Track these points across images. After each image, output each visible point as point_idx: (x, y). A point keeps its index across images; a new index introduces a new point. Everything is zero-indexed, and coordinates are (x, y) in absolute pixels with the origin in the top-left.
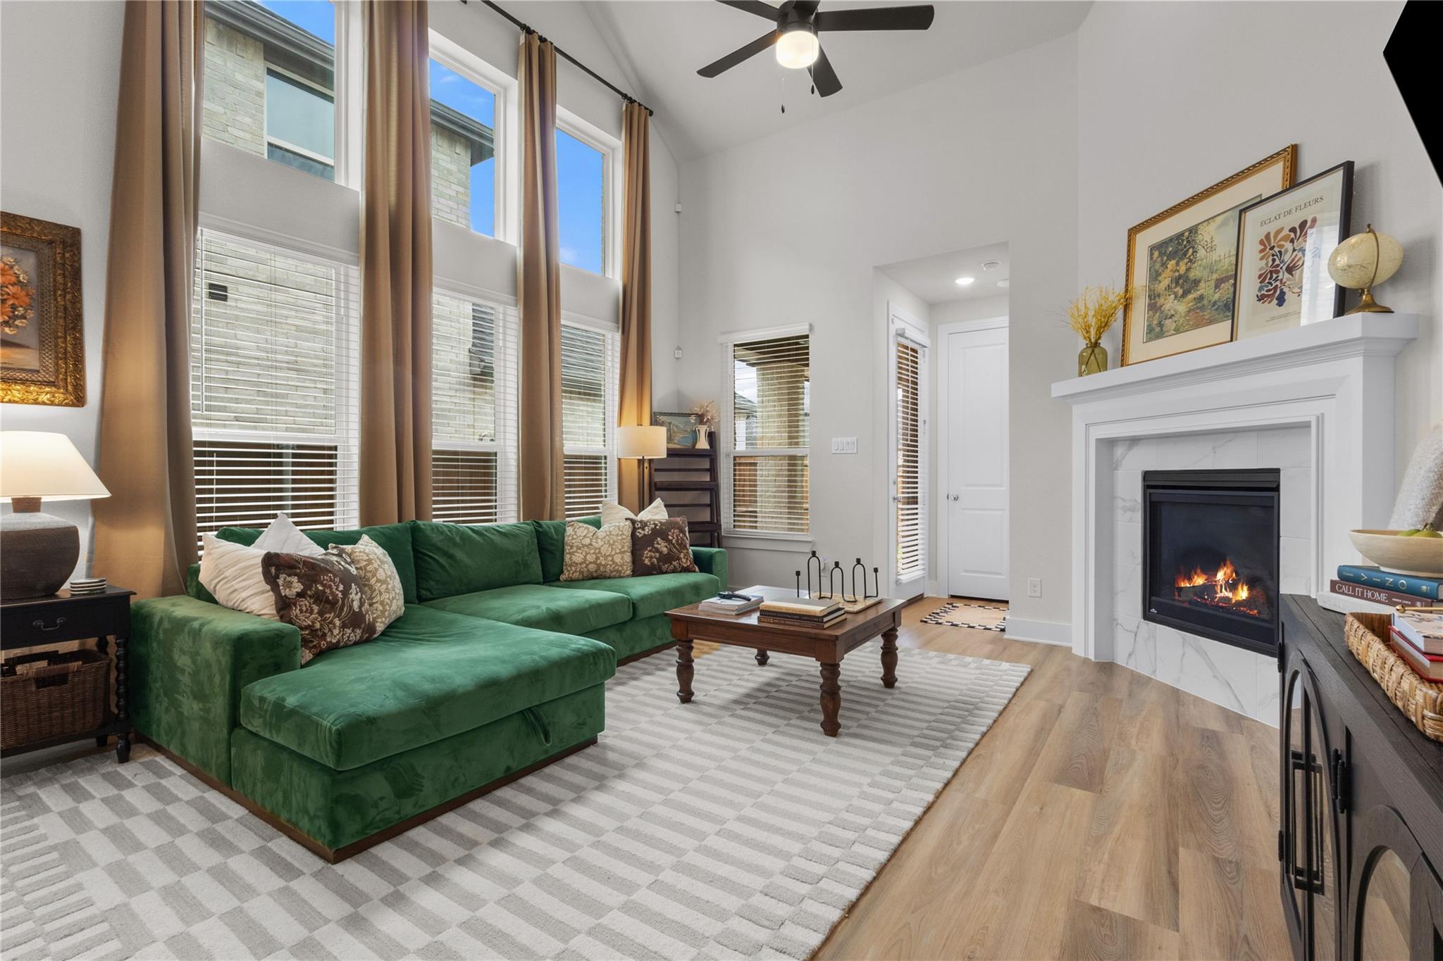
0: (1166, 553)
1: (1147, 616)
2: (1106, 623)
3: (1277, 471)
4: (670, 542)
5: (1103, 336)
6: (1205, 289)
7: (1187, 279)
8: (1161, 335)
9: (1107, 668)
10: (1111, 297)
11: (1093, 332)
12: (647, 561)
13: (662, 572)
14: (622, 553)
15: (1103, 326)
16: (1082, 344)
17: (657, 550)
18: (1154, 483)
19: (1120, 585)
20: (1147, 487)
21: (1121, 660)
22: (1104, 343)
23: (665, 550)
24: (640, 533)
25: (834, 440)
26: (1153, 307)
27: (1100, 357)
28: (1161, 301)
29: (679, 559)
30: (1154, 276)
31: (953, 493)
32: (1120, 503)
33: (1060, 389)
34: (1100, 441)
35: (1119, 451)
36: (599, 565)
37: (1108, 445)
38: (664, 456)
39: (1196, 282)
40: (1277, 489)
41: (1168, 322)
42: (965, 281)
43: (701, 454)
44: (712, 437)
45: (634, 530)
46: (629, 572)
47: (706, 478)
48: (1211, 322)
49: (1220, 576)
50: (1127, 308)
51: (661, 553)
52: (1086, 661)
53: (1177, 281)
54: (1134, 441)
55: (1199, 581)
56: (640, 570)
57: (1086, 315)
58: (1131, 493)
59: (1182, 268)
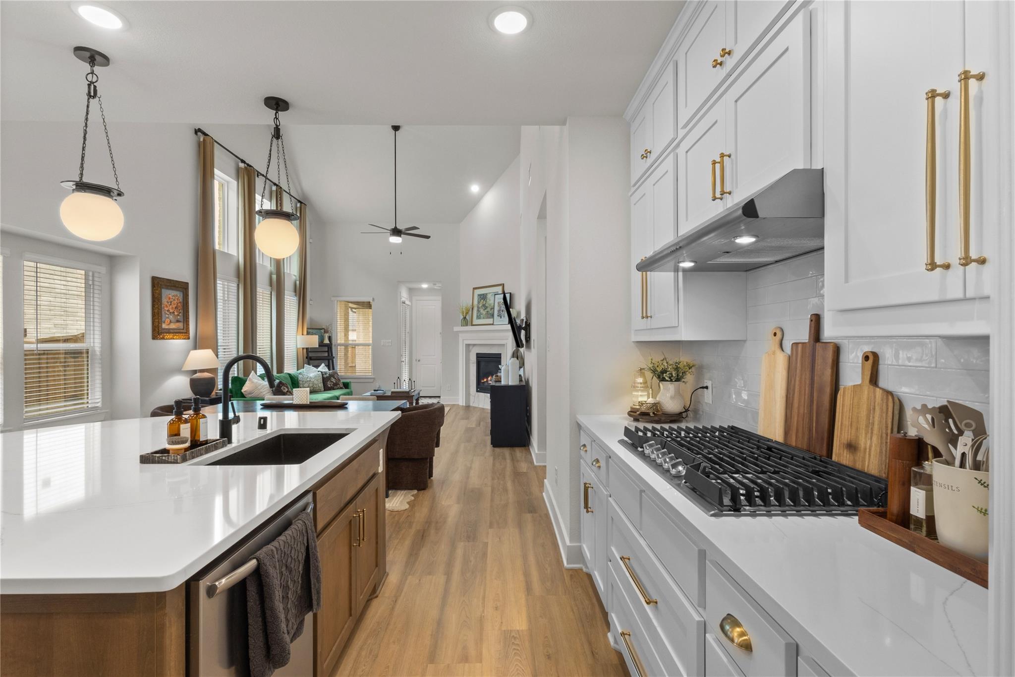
0: (481, 374)
1: (477, 391)
2: (468, 395)
3: (501, 354)
4: (335, 379)
5: (467, 315)
6: (488, 309)
7: (485, 306)
8: (480, 318)
9: (468, 407)
10: (469, 306)
11: (465, 314)
12: (329, 386)
13: (334, 389)
14: (321, 383)
15: (467, 313)
16: (462, 317)
17: (332, 382)
18: (479, 357)
19: (471, 384)
20: (477, 357)
21: (471, 405)
22: (467, 317)
23: (335, 382)
24: (325, 376)
25: (382, 341)
26: (478, 311)
27: (466, 321)
28: (480, 309)
29: (339, 384)
30: (479, 303)
31: (418, 359)
32: (471, 362)
33: (456, 329)
34: (466, 344)
35: (471, 347)
36: (314, 388)
37: (468, 346)
38: (318, 346)
39: (487, 307)
40: (501, 358)
41: (481, 315)
42: (425, 286)
43: (326, 345)
44: (330, 338)
45: (323, 375)
46: (323, 390)
47: (326, 354)
48: (489, 318)
49: (489, 379)
50: (472, 309)
51: (333, 382)
52: (463, 406)
53: (483, 305)
54: (474, 345)
55: (485, 380)
56: (327, 389)
57: (463, 308)
58: (473, 359)
59: (484, 303)
